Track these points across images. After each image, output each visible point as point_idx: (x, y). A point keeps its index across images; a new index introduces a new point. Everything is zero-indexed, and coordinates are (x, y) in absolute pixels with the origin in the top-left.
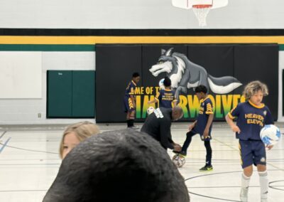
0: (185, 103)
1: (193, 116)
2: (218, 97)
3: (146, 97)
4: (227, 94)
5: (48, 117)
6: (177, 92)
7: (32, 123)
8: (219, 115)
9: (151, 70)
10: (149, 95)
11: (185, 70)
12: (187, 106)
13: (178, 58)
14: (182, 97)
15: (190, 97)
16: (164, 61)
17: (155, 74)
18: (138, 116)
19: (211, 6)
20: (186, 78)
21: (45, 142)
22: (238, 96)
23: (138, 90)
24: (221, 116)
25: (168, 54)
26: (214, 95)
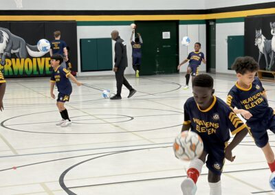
6: (3, 56)
8: (36, 73)
11: (9, 40)
13: (3, 32)
14: (7, 60)
20: (9, 46)
22: (49, 59)
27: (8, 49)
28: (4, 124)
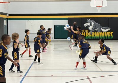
0: (94, 34)
1: (96, 38)
2: (104, 33)
4: (106, 32)
5: (55, 38)
6: (92, 31)
10: (83, 32)
11: (94, 25)
12: (95, 35)
13: (92, 22)
15: (95, 33)
16: (88, 22)
17: (85, 26)
19: (102, 6)
21: (54, 46)
22: (110, 32)
24: (105, 38)
25: (89, 20)
26: (103, 32)
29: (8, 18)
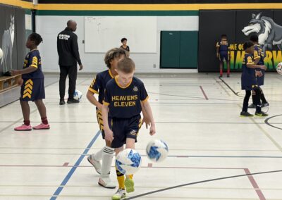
0: (271, 57)
3: (239, 53)
5: (161, 67)
6: (264, 48)
7: (149, 71)
9: (243, 31)
10: (241, 51)
11: (271, 30)
12: (272, 60)
13: (265, 21)
14: (268, 52)
15: (274, 52)
16: (254, 23)
17: (247, 34)
18: (232, 67)
21: (159, 87)
23: (232, 47)
25: (257, 17)
27: (269, 41)
28: (269, 121)
29: (35, 10)
